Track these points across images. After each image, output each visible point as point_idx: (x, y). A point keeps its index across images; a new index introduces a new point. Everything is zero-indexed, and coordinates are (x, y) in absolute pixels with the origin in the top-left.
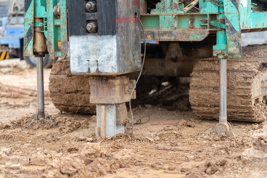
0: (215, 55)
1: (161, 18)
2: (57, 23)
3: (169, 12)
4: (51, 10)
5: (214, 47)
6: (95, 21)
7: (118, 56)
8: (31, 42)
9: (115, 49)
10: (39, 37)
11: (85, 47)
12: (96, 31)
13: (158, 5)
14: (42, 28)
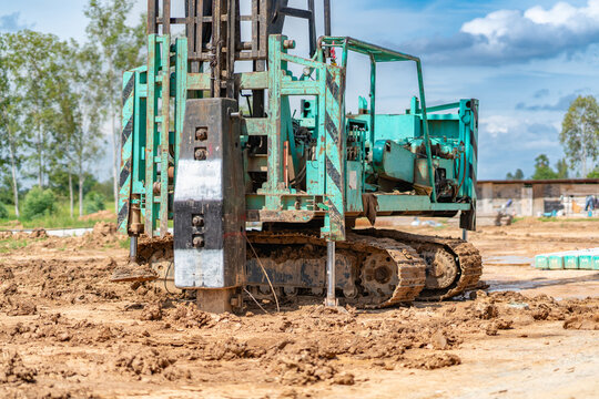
0: (322, 237)
1: (267, 198)
2: (157, 199)
3: (275, 192)
4: (150, 186)
5: (322, 229)
6: (202, 236)
7: (225, 271)
8: (126, 220)
9: (222, 263)
10: (134, 215)
11: (190, 261)
12: (201, 246)
13: (264, 185)
14: (137, 205)
